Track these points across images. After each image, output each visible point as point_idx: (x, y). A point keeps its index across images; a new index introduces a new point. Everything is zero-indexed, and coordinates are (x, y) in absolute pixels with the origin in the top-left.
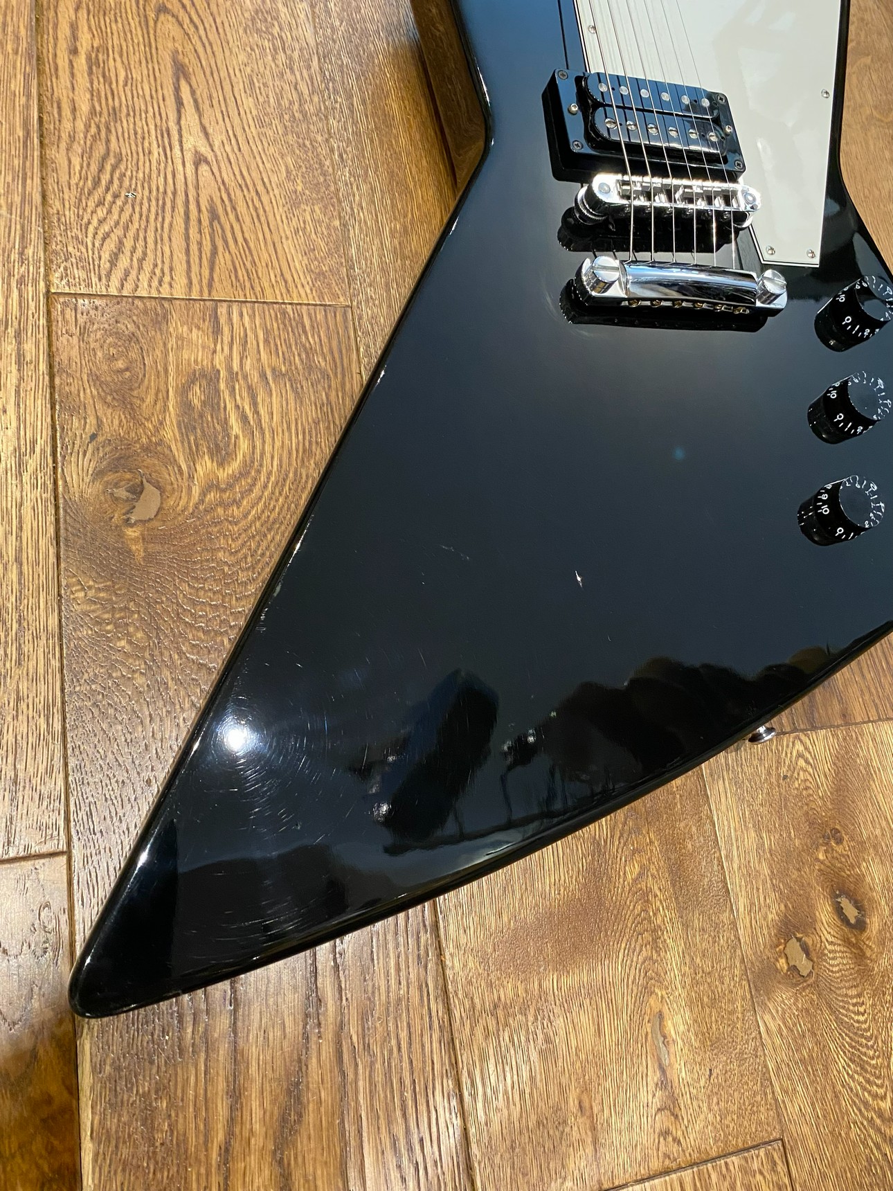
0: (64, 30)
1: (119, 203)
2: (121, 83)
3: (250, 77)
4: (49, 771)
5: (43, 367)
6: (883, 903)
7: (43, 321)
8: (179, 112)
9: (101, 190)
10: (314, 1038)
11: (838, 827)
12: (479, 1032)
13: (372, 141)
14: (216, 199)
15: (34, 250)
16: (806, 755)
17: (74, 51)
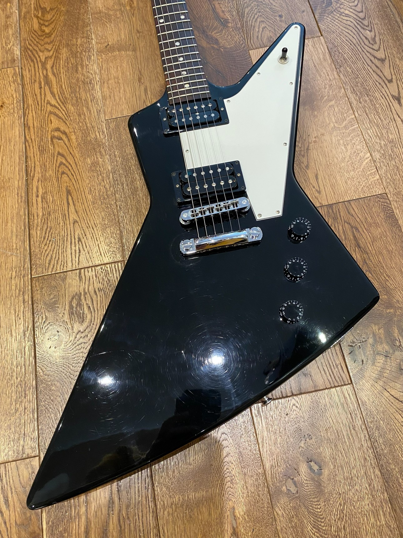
0: (35, 189)
1: (51, 243)
2: (51, 202)
3: (90, 188)
4: (34, 431)
5: (30, 302)
6: (331, 463)
7: (30, 287)
8: (68, 207)
9: (45, 240)
10: (111, 515)
11: (310, 433)
12: (166, 513)
13: (130, 199)
14: (80, 234)
15: (28, 265)
16: (297, 404)
17: (37, 196)
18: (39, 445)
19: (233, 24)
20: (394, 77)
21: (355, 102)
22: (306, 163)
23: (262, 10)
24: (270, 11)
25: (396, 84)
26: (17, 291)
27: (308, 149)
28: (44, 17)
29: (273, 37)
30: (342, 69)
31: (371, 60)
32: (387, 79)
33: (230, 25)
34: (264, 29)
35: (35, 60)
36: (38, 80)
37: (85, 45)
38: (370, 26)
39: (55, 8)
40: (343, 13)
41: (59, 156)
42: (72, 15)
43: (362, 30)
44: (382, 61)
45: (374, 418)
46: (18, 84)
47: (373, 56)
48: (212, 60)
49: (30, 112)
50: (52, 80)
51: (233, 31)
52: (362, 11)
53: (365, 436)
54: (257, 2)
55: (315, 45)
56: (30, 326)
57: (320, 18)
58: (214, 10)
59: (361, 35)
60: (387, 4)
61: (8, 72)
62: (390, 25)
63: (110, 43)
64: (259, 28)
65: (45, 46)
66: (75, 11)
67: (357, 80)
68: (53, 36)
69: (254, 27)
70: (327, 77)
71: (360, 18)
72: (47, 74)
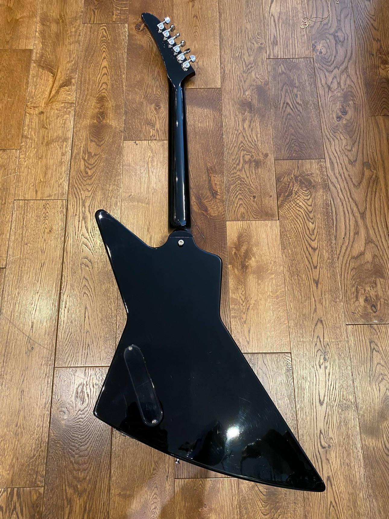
1: (70, 344)
5: (51, 384)
7: (52, 374)
8: (85, 320)
9: (67, 342)
14: (90, 342)
15: (53, 358)
16: (202, 484)
17: (65, 307)
18: (45, 480)
19: (220, 197)
20: (319, 265)
21: (288, 279)
22: (244, 319)
23: (243, 189)
24: (248, 191)
25: (318, 271)
26: (44, 375)
27: (248, 309)
28: (89, 160)
29: (245, 214)
30: (286, 251)
31: (307, 248)
32: (313, 265)
33: (218, 197)
34: (241, 206)
35: (78, 197)
36: (78, 214)
37: (114, 192)
38: (313, 219)
39: (98, 154)
40: (298, 204)
41: (84, 280)
42: (109, 163)
43: (307, 222)
44: (314, 249)
45: (245, 502)
46: (64, 215)
47: (309, 244)
48: (200, 224)
49: (69, 239)
50: (88, 216)
51: (219, 202)
52: (311, 206)
53: (237, 512)
54: (240, 181)
55: (272, 227)
56: (49, 401)
57: (281, 204)
58: (210, 181)
59: (306, 225)
60: (330, 203)
61: (58, 203)
62: (328, 221)
63: (132, 194)
64: (237, 204)
65: (87, 186)
66: (112, 160)
67: (293, 261)
68: (93, 179)
69: (234, 202)
70: (274, 255)
71: (308, 211)
72: (85, 211)
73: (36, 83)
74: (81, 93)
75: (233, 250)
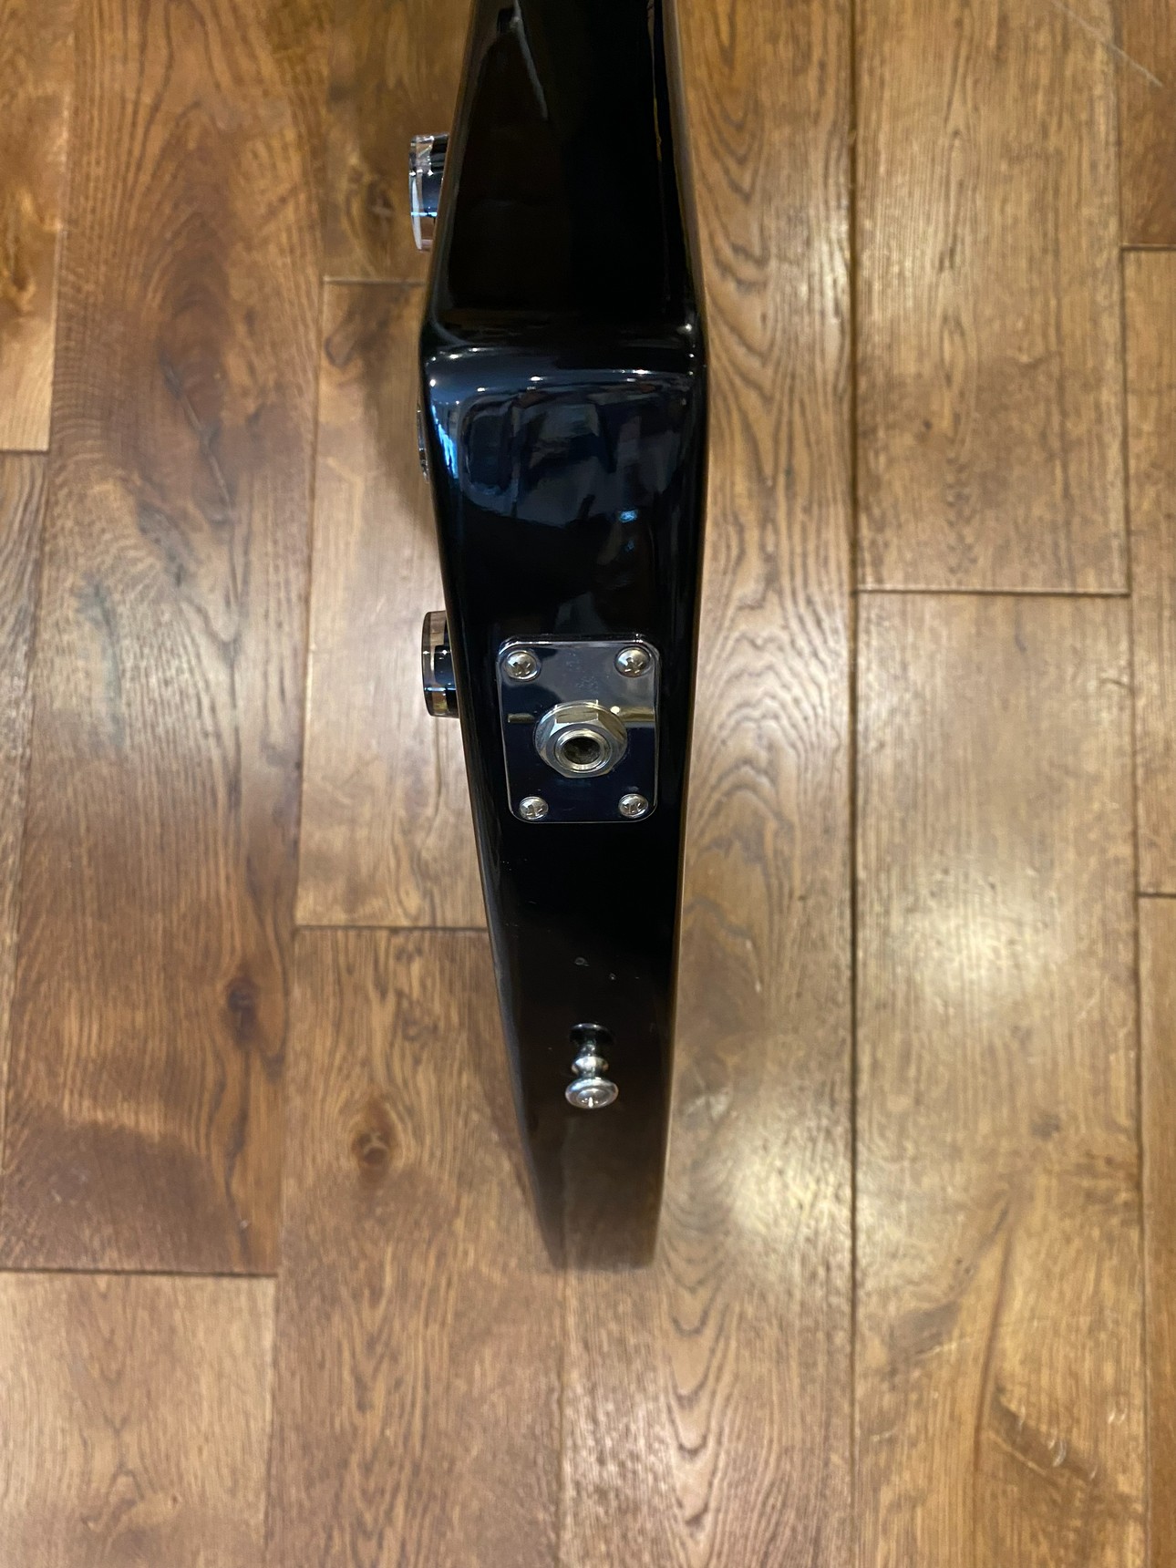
46: (869, 506)
49: (830, 382)
50: (745, 500)
73: (1097, 1344)
74: (828, 1269)
75: (30, 302)
